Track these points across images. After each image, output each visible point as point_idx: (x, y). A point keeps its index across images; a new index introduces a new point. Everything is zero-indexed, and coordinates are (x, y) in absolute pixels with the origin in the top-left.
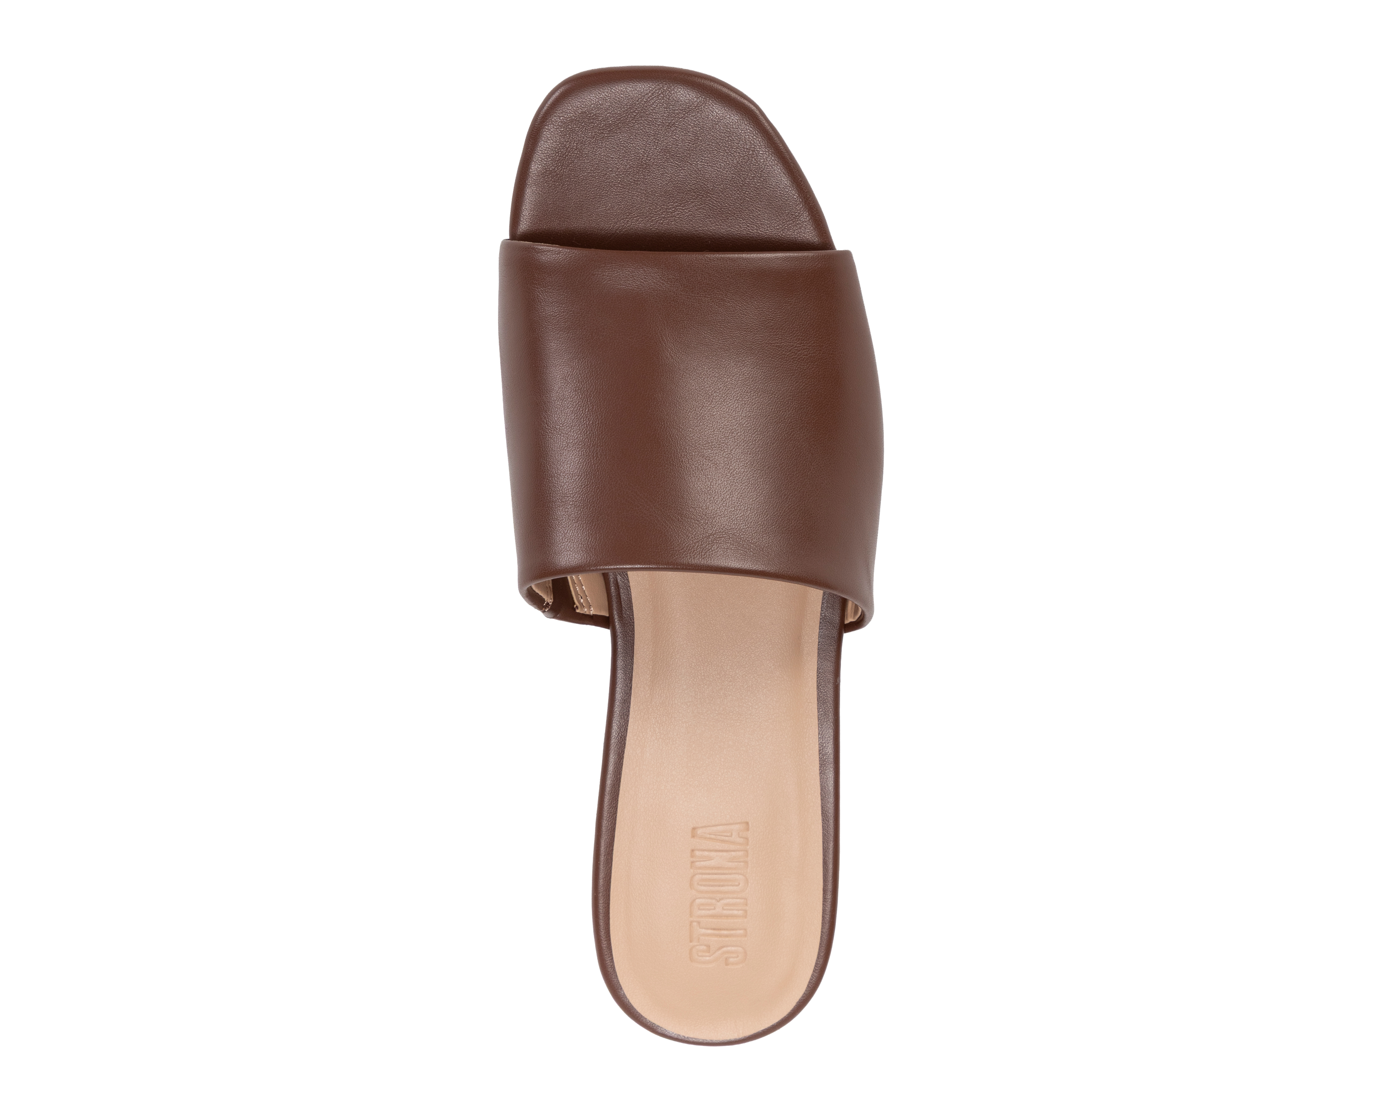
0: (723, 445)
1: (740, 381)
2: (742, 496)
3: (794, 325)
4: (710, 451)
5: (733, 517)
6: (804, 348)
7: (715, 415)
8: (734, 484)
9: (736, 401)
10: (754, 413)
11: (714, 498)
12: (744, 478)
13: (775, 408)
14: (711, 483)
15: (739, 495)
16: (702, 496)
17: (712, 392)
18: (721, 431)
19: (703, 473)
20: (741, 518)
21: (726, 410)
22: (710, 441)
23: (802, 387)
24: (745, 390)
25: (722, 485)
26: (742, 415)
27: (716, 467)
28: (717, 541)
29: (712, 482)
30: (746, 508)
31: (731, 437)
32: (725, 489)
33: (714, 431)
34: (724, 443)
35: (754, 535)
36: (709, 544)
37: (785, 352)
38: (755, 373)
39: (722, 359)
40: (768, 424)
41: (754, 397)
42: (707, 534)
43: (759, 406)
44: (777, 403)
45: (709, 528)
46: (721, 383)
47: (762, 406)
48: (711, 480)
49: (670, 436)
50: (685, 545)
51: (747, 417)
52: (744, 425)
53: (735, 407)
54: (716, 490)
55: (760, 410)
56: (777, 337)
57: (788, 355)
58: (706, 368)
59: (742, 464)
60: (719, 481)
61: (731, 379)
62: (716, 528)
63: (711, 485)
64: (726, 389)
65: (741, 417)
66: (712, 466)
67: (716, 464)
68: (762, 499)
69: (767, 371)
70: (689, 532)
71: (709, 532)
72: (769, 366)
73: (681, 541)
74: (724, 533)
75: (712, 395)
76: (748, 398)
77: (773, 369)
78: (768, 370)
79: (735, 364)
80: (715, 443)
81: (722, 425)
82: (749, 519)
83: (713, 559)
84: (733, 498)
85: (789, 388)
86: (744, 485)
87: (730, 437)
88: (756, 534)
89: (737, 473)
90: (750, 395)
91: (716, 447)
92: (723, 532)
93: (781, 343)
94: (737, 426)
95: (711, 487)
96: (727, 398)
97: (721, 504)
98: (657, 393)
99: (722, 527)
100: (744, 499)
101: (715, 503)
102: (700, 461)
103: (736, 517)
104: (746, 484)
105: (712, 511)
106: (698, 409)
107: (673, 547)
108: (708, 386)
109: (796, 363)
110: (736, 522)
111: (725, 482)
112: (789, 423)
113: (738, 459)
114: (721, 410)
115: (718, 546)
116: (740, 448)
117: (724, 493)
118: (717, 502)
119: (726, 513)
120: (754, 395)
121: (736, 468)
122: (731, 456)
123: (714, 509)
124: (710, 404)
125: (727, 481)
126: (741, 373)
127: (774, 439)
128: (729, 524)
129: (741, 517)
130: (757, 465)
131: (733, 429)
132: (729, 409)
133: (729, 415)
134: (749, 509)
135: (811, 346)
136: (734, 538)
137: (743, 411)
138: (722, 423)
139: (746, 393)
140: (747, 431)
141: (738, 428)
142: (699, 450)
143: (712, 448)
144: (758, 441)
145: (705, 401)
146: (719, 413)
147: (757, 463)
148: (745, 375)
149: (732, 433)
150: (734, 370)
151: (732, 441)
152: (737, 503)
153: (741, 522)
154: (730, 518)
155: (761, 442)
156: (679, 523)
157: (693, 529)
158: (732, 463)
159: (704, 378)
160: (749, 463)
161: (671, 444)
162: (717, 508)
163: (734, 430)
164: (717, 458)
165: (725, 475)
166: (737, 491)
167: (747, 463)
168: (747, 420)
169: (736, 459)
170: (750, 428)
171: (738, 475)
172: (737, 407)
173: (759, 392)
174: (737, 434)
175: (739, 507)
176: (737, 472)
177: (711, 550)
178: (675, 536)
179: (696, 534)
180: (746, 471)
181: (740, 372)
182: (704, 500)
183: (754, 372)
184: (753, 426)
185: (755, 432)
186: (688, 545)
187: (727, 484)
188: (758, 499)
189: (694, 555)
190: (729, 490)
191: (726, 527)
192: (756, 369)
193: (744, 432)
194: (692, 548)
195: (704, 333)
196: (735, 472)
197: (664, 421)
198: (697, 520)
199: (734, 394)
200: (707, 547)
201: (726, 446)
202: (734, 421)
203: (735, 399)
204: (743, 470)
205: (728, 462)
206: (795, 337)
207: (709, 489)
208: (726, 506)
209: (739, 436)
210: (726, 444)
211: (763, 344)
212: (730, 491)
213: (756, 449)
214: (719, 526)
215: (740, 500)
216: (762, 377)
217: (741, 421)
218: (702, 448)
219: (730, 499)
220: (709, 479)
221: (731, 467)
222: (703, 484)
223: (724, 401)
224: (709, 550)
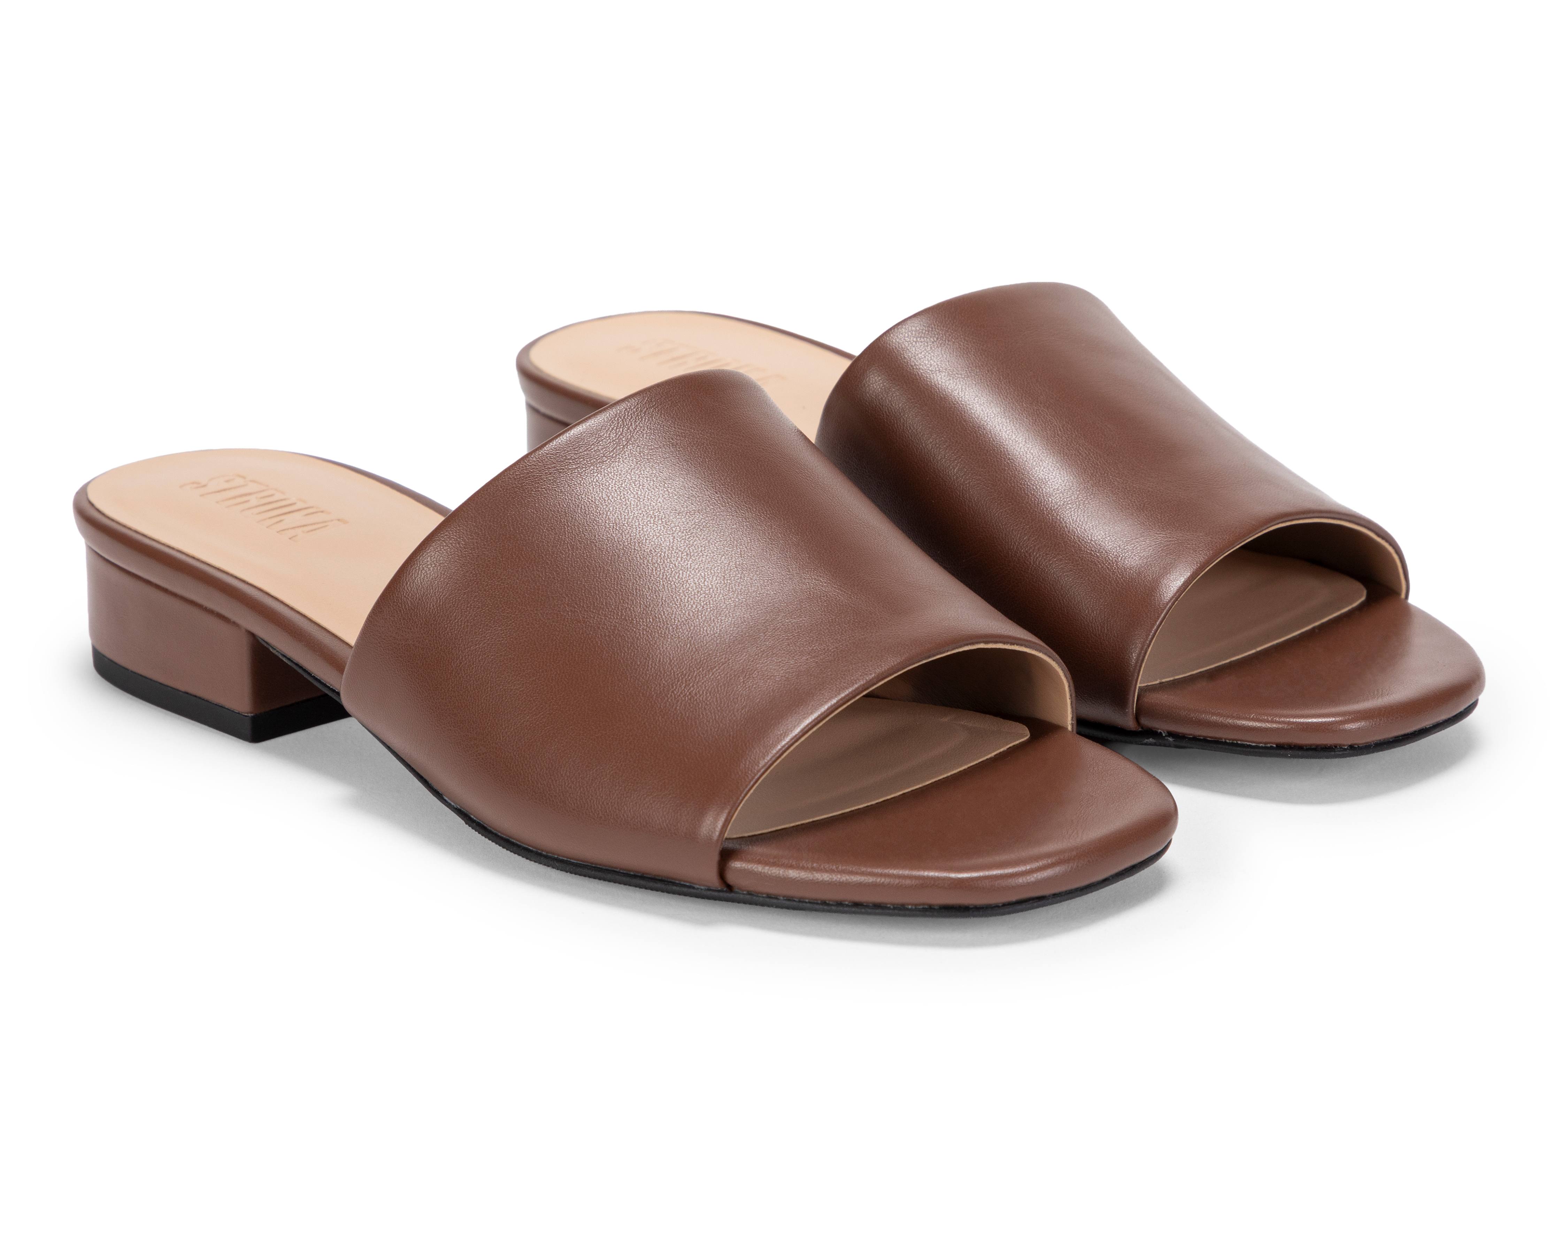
0: (688, 537)
1: (723, 607)
2: (625, 505)
3: (715, 700)
4: (697, 521)
5: (618, 478)
6: (682, 694)
7: (721, 558)
8: (643, 510)
9: (710, 586)
10: (681, 591)
11: (654, 481)
12: (637, 524)
13: (662, 617)
14: (669, 492)
15: (629, 503)
16: (667, 474)
17: (744, 576)
18: (701, 546)
19: (685, 495)
20: (607, 484)
21: (714, 571)
22: (704, 529)
23: (649, 663)
24: (710, 604)
25: (656, 499)
26: (692, 580)
27: (676, 510)
28: (615, 443)
29: (669, 495)
30: (610, 497)
31: (685, 551)
32: (649, 498)
33: (709, 542)
34: (688, 539)
35: (581, 479)
36: (621, 434)
37: (700, 671)
38: (715, 627)
39: (762, 611)
40: (656, 596)
41: (694, 606)
42: (631, 442)
43: (682, 603)
44: (664, 623)
45: (634, 450)
46: (742, 591)
47: (679, 606)
48: (671, 495)
49: (750, 508)
50: (645, 419)
51: (685, 582)
52: (681, 572)
53: (707, 580)
54: (657, 490)
55: (677, 600)
56: (722, 674)
57: (694, 671)
58: (772, 593)
59: (651, 534)
60: (661, 500)
61: (735, 602)
62: (626, 454)
63: (667, 490)
64: (732, 588)
65: (692, 576)
66: (682, 509)
67: (678, 513)
68: (600, 521)
69: (703, 639)
70: (651, 433)
71: (631, 446)
72: (706, 645)
73: (652, 420)
74: (614, 456)
75: (742, 573)
76: (700, 600)
77: (698, 647)
78: (703, 641)
79: (744, 617)
80: (698, 532)
81: (705, 554)
82: (598, 490)
83: (606, 420)
84: (632, 496)
85: (663, 648)
86: (631, 517)
87: (687, 549)
88: (579, 482)
89: (648, 523)
90: (701, 605)
91: (693, 528)
92: (616, 455)
93: (713, 674)
94: (689, 565)
95: (665, 489)
96: (723, 582)
97: (641, 481)
98: (799, 540)
99: (621, 460)
100: (620, 503)
101: (647, 477)
102: (698, 505)
103: (614, 481)
104: (630, 520)
105: (645, 468)
106: (744, 551)
107: (655, 410)
108: (754, 578)
109: (678, 674)
110: (610, 475)
111: (654, 504)
112: (632, 620)
113: (659, 536)
114: (719, 566)
115: (611, 438)
116: (667, 548)
117: (647, 493)
118: (647, 480)
119: (628, 476)
120: (696, 608)
121: (654, 526)
122: (669, 533)
123: (644, 470)
124: (736, 563)
125: (654, 507)
126: (729, 615)
127: (636, 589)
128: (615, 469)
129: (609, 485)
130: (633, 548)
131: (690, 558)
132: (711, 573)
133: (707, 568)
134: (606, 499)
135: (677, 703)
136: (599, 459)
137: (695, 583)
138: (707, 556)
139: (707, 603)
140: (673, 570)
141: (686, 563)
142: (709, 514)
143: (697, 525)
144: (653, 570)
145: (744, 562)
146: (719, 562)
147: (635, 549)
148: (723, 617)
149: (687, 554)
150: (740, 612)
151: (680, 547)
152: (624, 494)
153: (604, 480)
154: (620, 474)
155: (648, 572)
156: (669, 436)
157: (649, 439)
158: (662, 527)
159: (764, 582)
160: (644, 541)
161: (742, 502)
162: (641, 474)
163: (688, 559)
164: (683, 519)
165: (660, 510)
166: (634, 505)
167: (646, 539)
168: (682, 579)
169: (662, 534)
170: (673, 575)
171: (646, 521)
172: (704, 582)
173: (693, 615)
174: (682, 558)
175: (619, 493)
176: (650, 523)
177: (615, 428)
178: (663, 422)
179: (643, 436)
180: (642, 532)
181: (731, 615)
182: (662, 473)
183: (717, 627)
184: (671, 579)
185: (663, 576)
186: (642, 420)
187: (650, 504)
188: (605, 516)
189: (628, 412)
190: (644, 500)
191: (617, 463)
192: (717, 632)
193: (675, 566)
194: (636, 419)
195: (804, 620)
196: (652, 522)
197: (769, 518)
198: (652, 449)
199: (719, 592)
200: (621, 430)
201: (684, 538)
202: (697, 567)
203: (714, 588)
204: (645, 530)
205: (668, 525)
206: (703, 692)
207: (666, 485)
208: (634, 483)
209: (678, 557)
210: (685, 539)
211: (731, 657)
212: (641, 500)
213: (648, 561)
214: (625, 459)
215: (624, 500)
216: (704, 630)
217: (688, 572)
218: (707, 518)
219: (635, 493)
220: (674, 495)
221: (660, 522)
222: (676, 486)
223: (724, 577)
224: (617, 428)
